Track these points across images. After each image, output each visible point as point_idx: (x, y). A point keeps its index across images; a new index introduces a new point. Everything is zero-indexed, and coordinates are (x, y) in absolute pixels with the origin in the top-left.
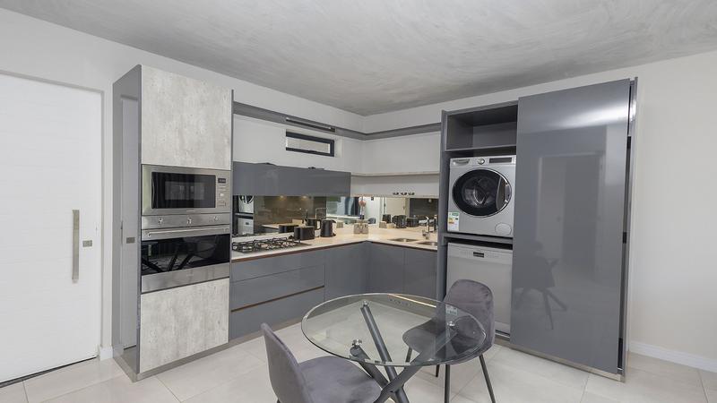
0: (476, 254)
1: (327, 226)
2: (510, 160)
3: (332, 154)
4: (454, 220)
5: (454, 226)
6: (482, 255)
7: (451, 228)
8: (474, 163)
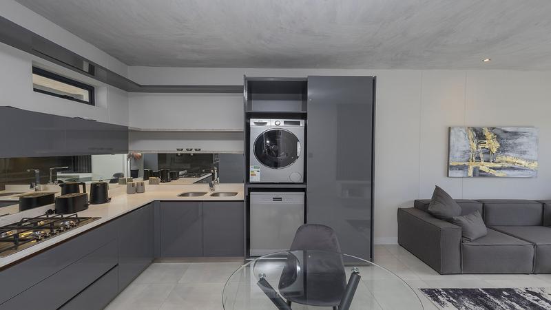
0: (275, 199)
1: (100, 191)
2: (298, 123)
3: (92, 102)
4: (256, 173)
5: (256, 177)
6: (280, 199)
7: (253, 179)
8: (271, 124)
